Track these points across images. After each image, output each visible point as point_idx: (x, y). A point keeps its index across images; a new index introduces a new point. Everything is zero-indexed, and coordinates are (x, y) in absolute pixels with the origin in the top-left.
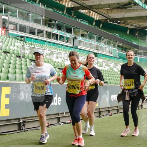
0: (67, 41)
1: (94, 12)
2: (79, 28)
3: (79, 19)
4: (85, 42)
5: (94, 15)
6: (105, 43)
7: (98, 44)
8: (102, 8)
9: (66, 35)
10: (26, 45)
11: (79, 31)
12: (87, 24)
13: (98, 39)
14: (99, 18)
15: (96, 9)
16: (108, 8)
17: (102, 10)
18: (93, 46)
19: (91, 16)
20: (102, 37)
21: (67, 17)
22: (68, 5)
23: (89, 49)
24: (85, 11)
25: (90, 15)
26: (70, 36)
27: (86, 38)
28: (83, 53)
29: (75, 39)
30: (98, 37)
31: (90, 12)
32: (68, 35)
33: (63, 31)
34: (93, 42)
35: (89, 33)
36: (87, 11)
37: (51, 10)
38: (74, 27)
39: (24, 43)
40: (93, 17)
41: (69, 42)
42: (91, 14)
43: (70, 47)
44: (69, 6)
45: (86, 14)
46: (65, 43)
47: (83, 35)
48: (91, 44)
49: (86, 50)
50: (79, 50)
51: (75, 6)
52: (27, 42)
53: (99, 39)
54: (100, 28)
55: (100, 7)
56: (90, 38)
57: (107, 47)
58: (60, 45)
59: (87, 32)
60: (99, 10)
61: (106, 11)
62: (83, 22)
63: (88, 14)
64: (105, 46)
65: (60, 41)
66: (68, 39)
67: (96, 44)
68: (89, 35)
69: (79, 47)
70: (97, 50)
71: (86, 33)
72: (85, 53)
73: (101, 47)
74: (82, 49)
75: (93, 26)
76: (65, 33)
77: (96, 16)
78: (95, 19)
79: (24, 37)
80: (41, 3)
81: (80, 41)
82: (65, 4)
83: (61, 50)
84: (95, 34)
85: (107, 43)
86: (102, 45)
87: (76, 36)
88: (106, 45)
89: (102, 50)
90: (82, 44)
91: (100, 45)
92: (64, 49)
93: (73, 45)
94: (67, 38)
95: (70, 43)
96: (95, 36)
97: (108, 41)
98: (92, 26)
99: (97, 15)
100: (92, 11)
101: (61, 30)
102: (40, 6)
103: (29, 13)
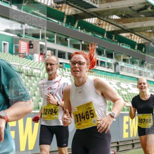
0: (108, 67)
1: (136, 36)
2: (120, 53)
3: (120, 43)
4: (128, 68)
5: (136, 39)
6: (148, 68)
7: (141, 70)
8: (144, 31)
9: (107, 60)
10: (66, 71)
11: (121, 56)
12: (129, 48)
13: (140, 63)
14: (141, 41)
15: (138, 32)
16: (151, 31)
17: (144, 33)
18: (136, 71)
19: (132, 40)
20: (145, 61)
21: (108, 41)
22: (108, 28)
23: (131, 75)
24: (127, 35)
25: (131, 38)
26: (111, 61)
27: (128, 63)
28: (126, 79)
29: (116, 65)
30: (141, 61)
31: (131, 36)
32: (109, 60)
33: (104, 56)
34: (136, 67)
35: (131, 58)
36: (128, 34)
37: (90, 34)
38: (115, 52)
39: (63, 70)
40: (135, 40)
41: (111, 67)
42: (133, 37)
43: (112, 73)
44: (110, 30)
45: (127, 38)
46: (106, 69)
47: (125, 60)
48: (134, 69)
49: (128, 76)
50: (121, 76)
51: (115, 29)
52: (66, 68)
53: (142, 64)
54: (142, 52)
55: (142, 29)
56: (133, 63)
57: (151, 72)
58: (101, 71)
59: (129, 56)
60: (142, 33)
61: (149, 33)
62: (124, 46)
63: (130, 38)
64: (149, 71)
65: (101, 67)
66: (109, 65)
67: (140, 69)
68: (131, 60)
69: (121, 73)
70: (141, 75)
71: (128, 58)
72: (127, 79)
73: (144, 72)
74: (124, 75)
75: (136, 50)
76: (106, 58)
77: (138, 40)
78: (137, 42)
79: (63, 64)
80: (79, 27)
81: (122, 67)
82: (105, 28)
83: (103, 76)
84: (138, 59)
85: (151, 68)
86: (145, 70)
87: (118, 61)
88: (149, 69)
89: (146, 76)
90: (124, 69)
91: (143, 71)
92: (105, 76)
93: (115, 70)
94: (108, 63)
95: (112, 69)
96: (137, 61)
97: (151, 66)
98: (134, 50)
99: (139, 38)
100: (133, 35)
101: (102, 56)
102: (78, 30)
103: (67, 37)
